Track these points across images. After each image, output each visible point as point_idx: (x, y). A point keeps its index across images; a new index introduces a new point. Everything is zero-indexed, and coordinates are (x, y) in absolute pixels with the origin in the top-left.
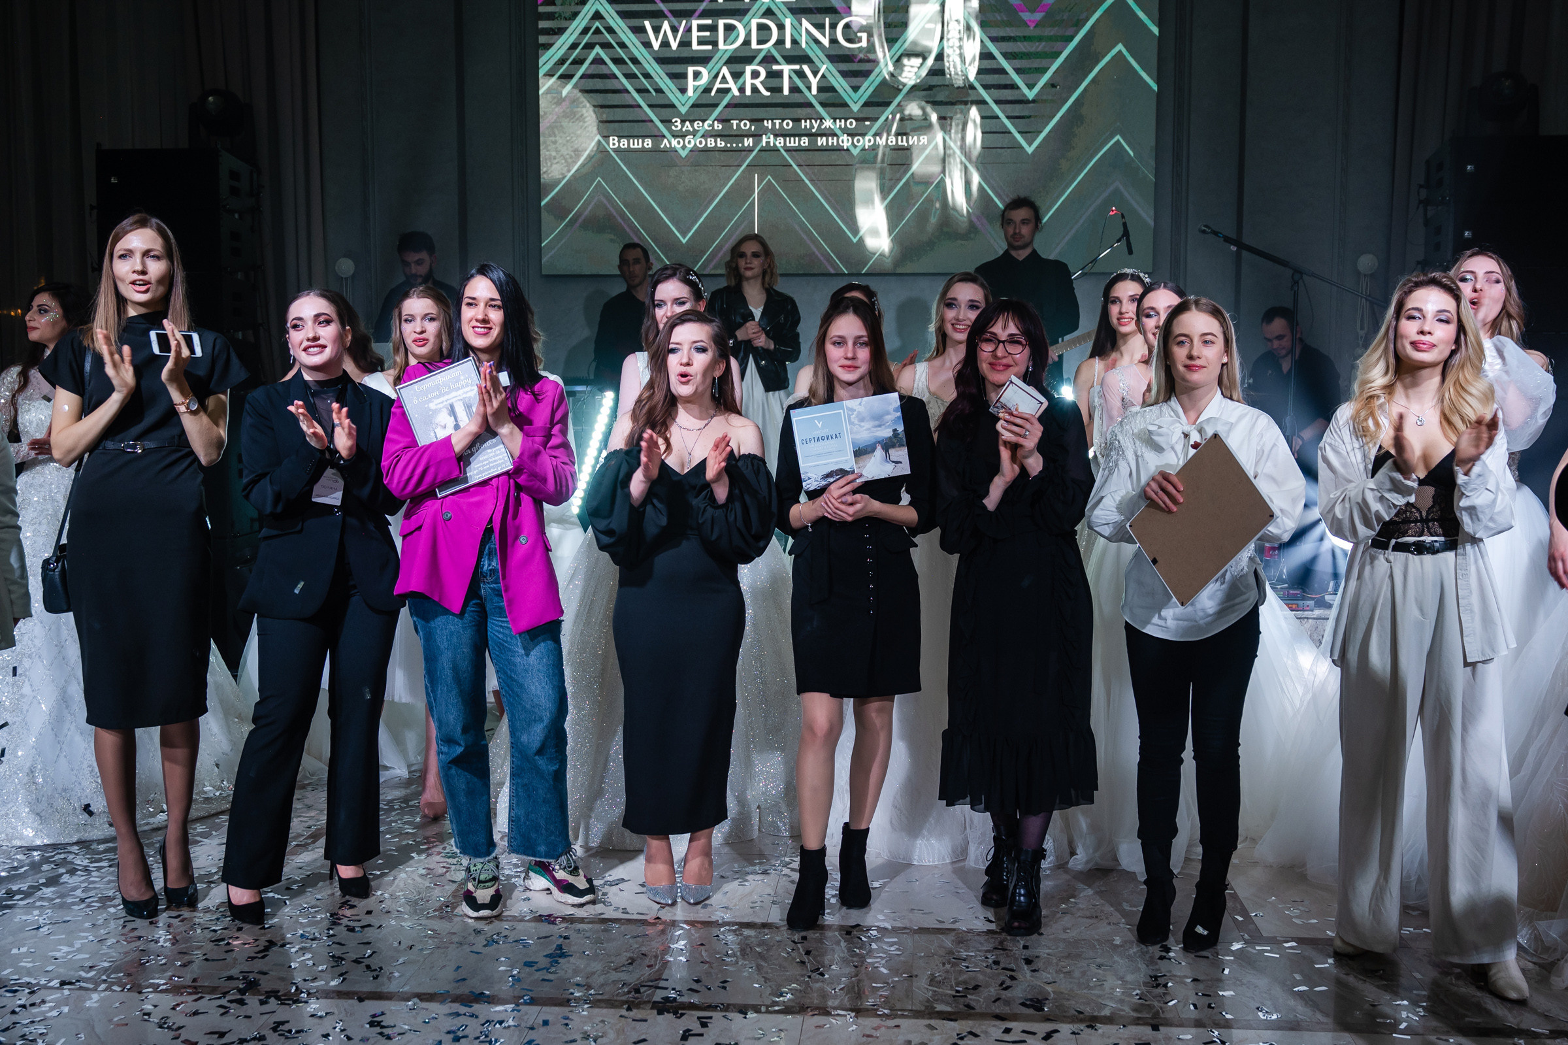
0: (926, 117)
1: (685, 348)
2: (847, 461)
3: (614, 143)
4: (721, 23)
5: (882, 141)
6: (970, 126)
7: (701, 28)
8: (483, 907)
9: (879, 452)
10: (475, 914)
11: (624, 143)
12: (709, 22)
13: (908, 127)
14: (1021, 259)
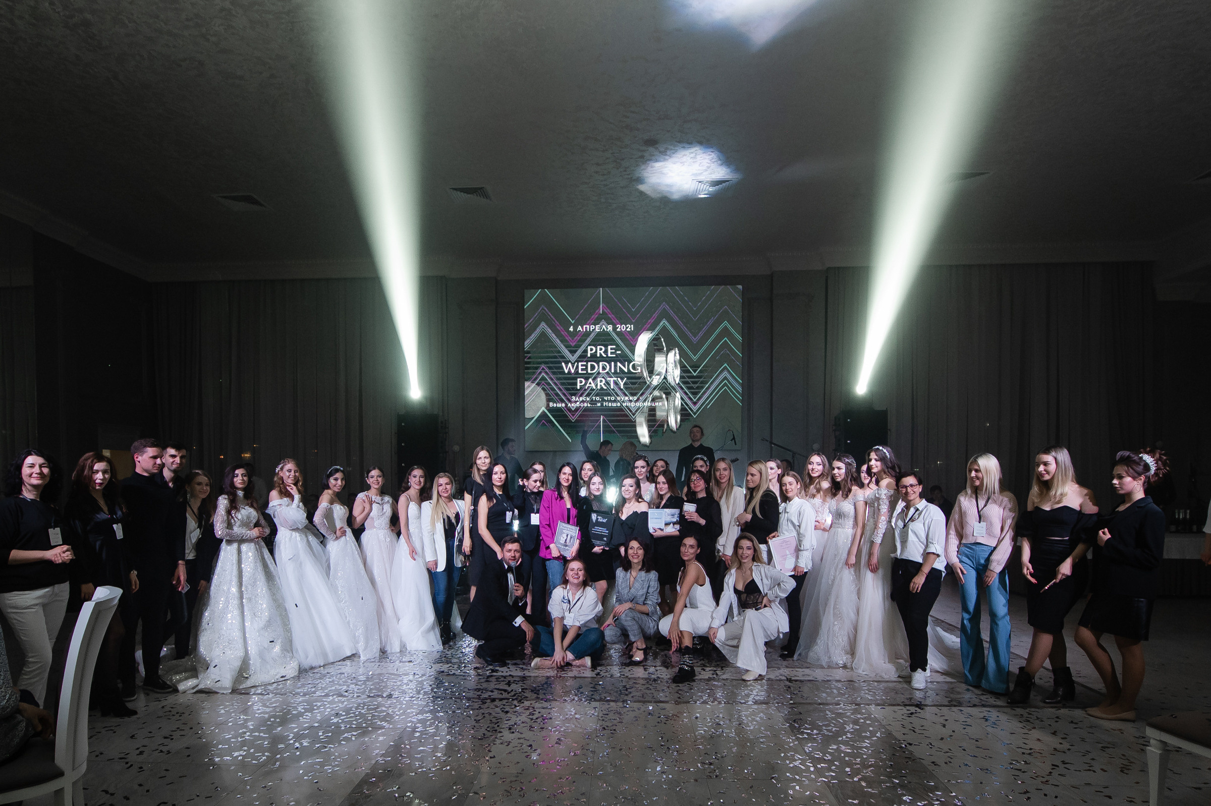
0: (661, 396)
2: (663, 526)
3: (551, 405)
4: (589, 363)
5: (646, 404)
6: (677, 399)
7: (582, 365)
9: (672, 525)
11: (555, 406)
12: (585, 363)
13: (654, 399)
14: (696, 446)
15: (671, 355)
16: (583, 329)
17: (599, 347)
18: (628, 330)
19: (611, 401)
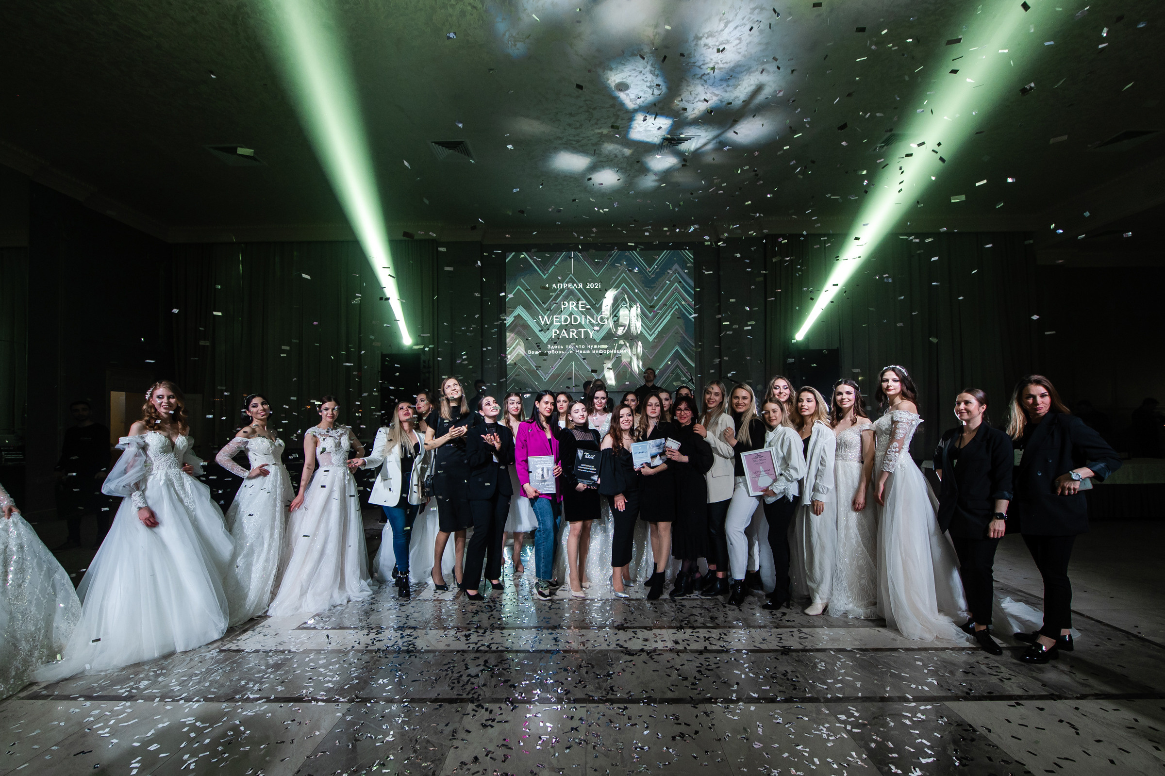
0: (625, 344)
1: (625, 416)
3: (529, 352)
5: (612, 351)
6: (639, 347)
8: (548, 596)
10: (545, 599)
11: (533, 352)
13: (620, 347)
15: (634, 309)
16: (557, 287)
17: (571, 302)
18: (596, 287)
19: (583, 350)
